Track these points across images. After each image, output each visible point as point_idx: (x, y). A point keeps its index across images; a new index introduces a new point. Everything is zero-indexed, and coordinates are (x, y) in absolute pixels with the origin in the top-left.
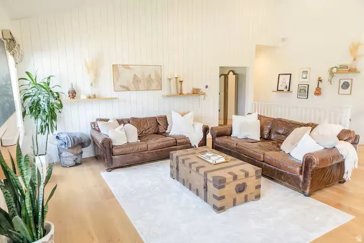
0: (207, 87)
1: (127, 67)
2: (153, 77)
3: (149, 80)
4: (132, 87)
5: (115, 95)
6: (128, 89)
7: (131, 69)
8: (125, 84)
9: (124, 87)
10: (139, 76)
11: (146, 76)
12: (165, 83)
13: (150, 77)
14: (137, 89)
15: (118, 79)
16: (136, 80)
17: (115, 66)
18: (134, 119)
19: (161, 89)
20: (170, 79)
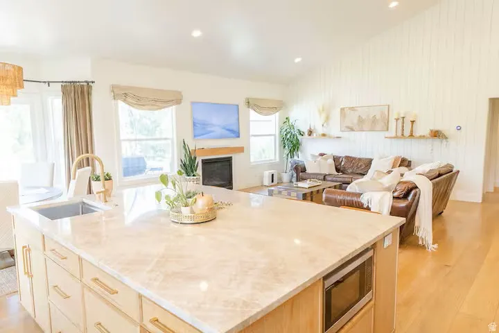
0: (459, 128)
1: (352, 109)
2: (378, 117)
3: (374, 121)
4: (356, 127)
5: (340, 134)
6: (352, 130)
7: (356, 110)
8: (350, 125)
9: (348, 127)
10: (364, 117)
11: (371, 116)
12: (393, 125)
13: (375, 118)
14: (361, 130)
15: (344, 121)
16: (360, 121)
17: (342, 109)
18: (347, 157)
19: (388, 130)
20: (397, 120)
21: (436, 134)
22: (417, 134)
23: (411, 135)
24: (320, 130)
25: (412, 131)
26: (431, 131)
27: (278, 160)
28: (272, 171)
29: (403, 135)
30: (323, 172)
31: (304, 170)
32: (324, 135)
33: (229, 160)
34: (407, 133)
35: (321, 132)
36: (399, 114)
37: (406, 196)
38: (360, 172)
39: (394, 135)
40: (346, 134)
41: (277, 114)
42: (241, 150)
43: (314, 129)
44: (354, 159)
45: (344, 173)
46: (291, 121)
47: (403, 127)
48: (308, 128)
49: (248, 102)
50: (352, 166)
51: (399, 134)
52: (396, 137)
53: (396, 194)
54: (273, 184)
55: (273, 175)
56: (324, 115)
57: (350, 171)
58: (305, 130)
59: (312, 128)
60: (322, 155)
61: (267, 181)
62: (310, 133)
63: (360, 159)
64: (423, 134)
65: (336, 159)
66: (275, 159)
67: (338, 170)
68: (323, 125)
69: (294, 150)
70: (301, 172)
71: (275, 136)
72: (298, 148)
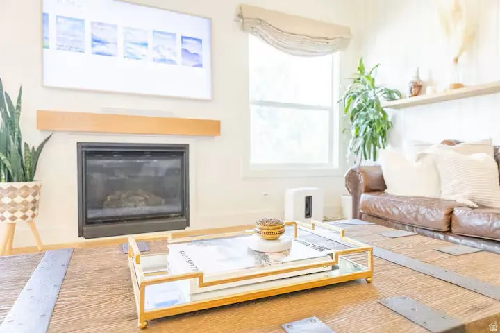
24: (447, 77)
28: (309, 190)
31: (378, 186)
32: (458, 86)
33: (180, 152)
41: (337, 54)
55: (308, 200)
62: (417, 89)
68: (456, 60)
69: (374, 140)
70: (369, 190)
71: (331, 110)
72: (384, 133)
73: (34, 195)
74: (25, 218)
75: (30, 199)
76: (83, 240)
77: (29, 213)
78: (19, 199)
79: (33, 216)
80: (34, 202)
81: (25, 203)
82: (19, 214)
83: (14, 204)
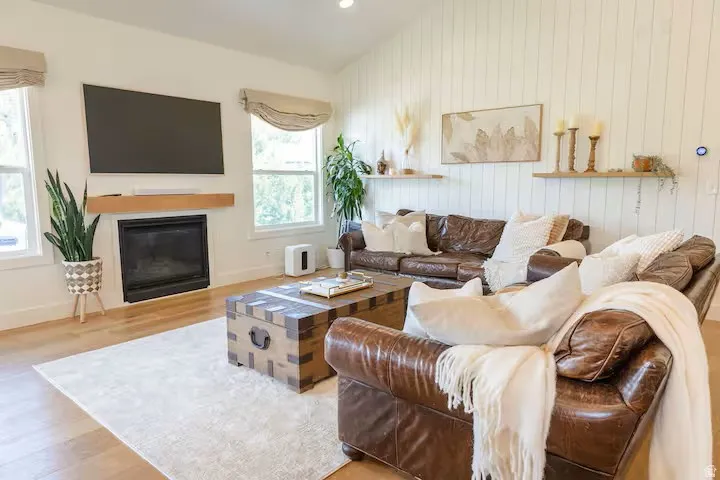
0: (702, 152)
1: (466, 116)
2: (519, 131)
3: (510, 139)
4: (473, 155)
5: (443, 170)
6: (465, 160)
7: (473, 118)
8: (461, 151)
9: (456, 155)
10: (489, 133)
11: (504, 129)
12: (550, 146)
13: (513, 133)
14: (484, 161)
15: (448, 141)
16: (482, 140)
17: (446, 117)
18: (454, 218)
19: (539, 159)
20: (560, 135)
21: (648, 166)
22: (603, 166)
23: (591, 169)
24: (401, 162)
25: (592, 161)
26: (637, 159)
27: (321, 222)
28: (304, 246)
29: (572, 168)
30: (398, 250)
31: (360, 245)
32: (409, 172)
33: (200, 222)
34: (582, 165)
35: (405, 167)
36: (563, 123)
37: (611, 377)
38: (477, 250)
39: (552, 169)
40: (454, 171)
42: (226, 200)
43: (392, 160)
44: (468, 221)
45: (445, 252)
46: (346, 144)
47: (573, 150)
48: (379, 158)
49: (246, 99)
50: (464, 238)
51: (565, 167)
52: (558, 175)
53: (568, 365)
54: (305, 272)
55: (304, 255)
56: (409, 130)
57: (458, 247)
58: (372, 161)
59: (386, 159)
60: (403, 212)
61: (292, 266)
62: (383, 167)
63: (480, 223)
64: (616, 168)
65: (431, 222)
66: (317, 222)
67: (432, 245)
68: (407, 152)
69: (352, 203)
70: (355, 249)
71: (316, 175)
72: (359, 198)
73: (97, 271)
74: (90, 290)
75: (94, 274)
76: (127, 304)
77: (94, 286)
78: (85, 275)
79: (97, 289)
80: (97, 277)
81: (90, 278)
82: (85, 287)
83: (81, 279)
